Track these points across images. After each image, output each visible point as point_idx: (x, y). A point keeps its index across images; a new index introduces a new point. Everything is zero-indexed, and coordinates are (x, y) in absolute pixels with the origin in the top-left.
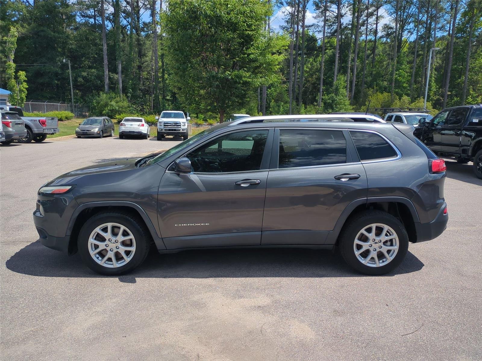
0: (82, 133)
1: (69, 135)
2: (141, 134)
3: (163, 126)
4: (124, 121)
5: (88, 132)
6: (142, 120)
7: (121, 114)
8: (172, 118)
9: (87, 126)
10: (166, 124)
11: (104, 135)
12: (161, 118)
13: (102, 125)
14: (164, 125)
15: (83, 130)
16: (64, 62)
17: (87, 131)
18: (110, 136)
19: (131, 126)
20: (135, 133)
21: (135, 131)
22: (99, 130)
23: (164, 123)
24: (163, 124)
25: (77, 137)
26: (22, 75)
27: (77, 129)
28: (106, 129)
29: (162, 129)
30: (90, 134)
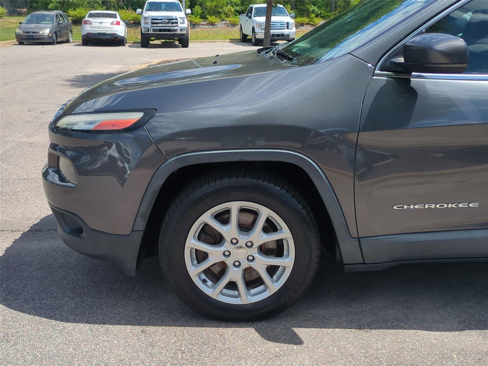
0: (26, 37)
1: (6, 40)
2: (116, 37)
3: (150, 23)
4: (88, 17)
5: (34, 34)
6: (116, 15)
7: (77, 8)
8: (163, 10)
9: (32, 26)
10: (155, 21)
11: (59, 40)
12: (146, 11)
13: (55, 24)
14: (152, 23)
15: (27, 32)
17: (33, 32)
18: (67, 41)
19: (100, 25)
20: (107, 37)
21: (107, 32)
22: (50, 32)
23: (152, 19)
24: (149, 21)
25: (18, 43)
27: (18, 31)
28: (60, 31)
29: (148, 29)
30: (37, 37)
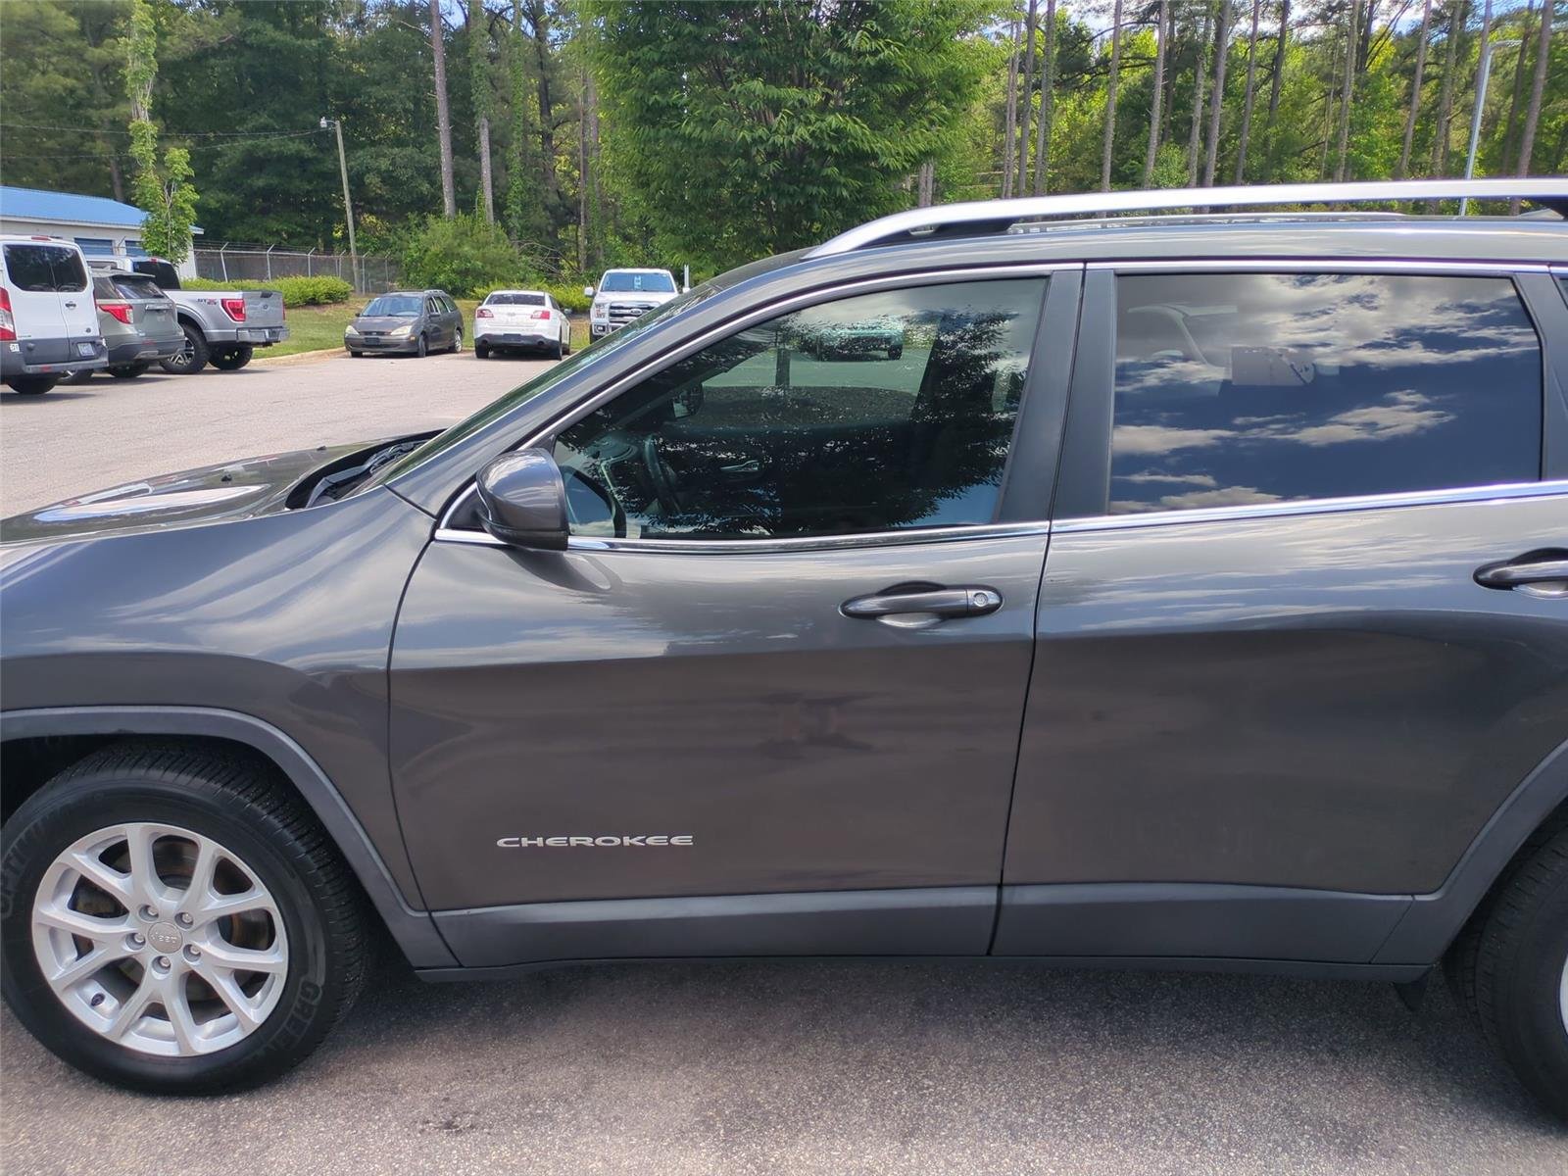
0: (364, 343)
1: (329, 347)
2: (541, 343)
3: (607, 315)
4: (487, 303)
5: (380, 337)
6: (543, 298)
7: (490, 283)
8: (637, 290)
9: (378, 320)
10: (617, 311)
11: (431, 348)
12: (602, 291)
13: (425, 315)
14: (611, 315)
15: (366, 333)
16: (322, 126)
17: (378, 333)
18: (452, 350)
19: (509, 319)
20: (522, 342)
21: (523, 333)
22: (413, 332)
23: (612, 308)
24: (606, 310)
25: (350, 353)
26: (179, 156)
27: (350, 330)
28: (437, 330)
29: (604, 327)
30: (387, 343)
